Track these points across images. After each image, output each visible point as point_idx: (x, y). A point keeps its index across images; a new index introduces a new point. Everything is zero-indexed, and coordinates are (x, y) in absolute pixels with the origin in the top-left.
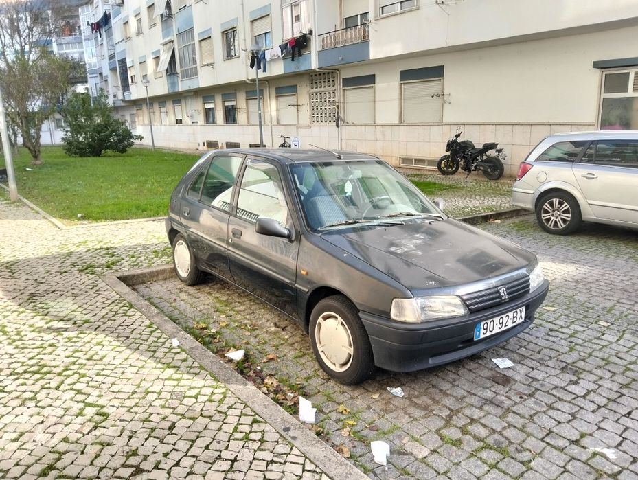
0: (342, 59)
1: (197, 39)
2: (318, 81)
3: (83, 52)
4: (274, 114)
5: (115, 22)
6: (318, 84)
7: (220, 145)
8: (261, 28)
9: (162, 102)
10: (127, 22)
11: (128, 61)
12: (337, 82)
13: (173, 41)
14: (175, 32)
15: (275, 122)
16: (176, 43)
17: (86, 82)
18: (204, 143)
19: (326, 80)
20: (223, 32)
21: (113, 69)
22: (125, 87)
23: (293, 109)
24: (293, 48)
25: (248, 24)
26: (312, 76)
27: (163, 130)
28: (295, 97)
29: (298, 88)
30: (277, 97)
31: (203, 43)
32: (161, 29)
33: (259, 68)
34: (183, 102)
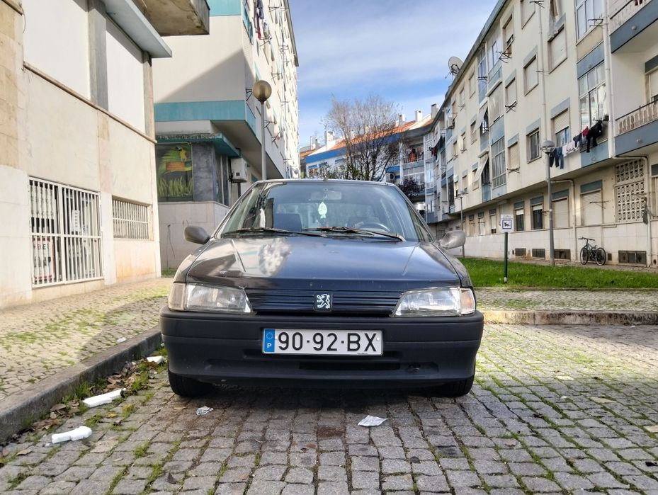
0: (640, 142)
1: (507, 145)
2: (625, 172)
3: (423, 175)
4: (578, 214)
5: (448, 145)
6: (625, 175)
7: (527, 252)
8: (561, 124)
9: (481, 213)
10: (456, 142)
11: (455, 177)
12: (645, 170)
13: (487, 153)
14: (490, 144)
15: (579, 224)
16: (490, 154)
17: (424, 200)
18: (513, 251)
19: (634, 170)
20: (528, 135)
21: (444, 187)
22: (452, 202)
23: (598, 208)
24: (588, 138)
25: (549, 121)
26: (618, 167)
27: (480, 241)
28: (599, 194)
29: (604, 183)
30: (582, 196)
31: (512, 149)
32: (480, 143)
33: (557, 165)
34: (498, 211)
